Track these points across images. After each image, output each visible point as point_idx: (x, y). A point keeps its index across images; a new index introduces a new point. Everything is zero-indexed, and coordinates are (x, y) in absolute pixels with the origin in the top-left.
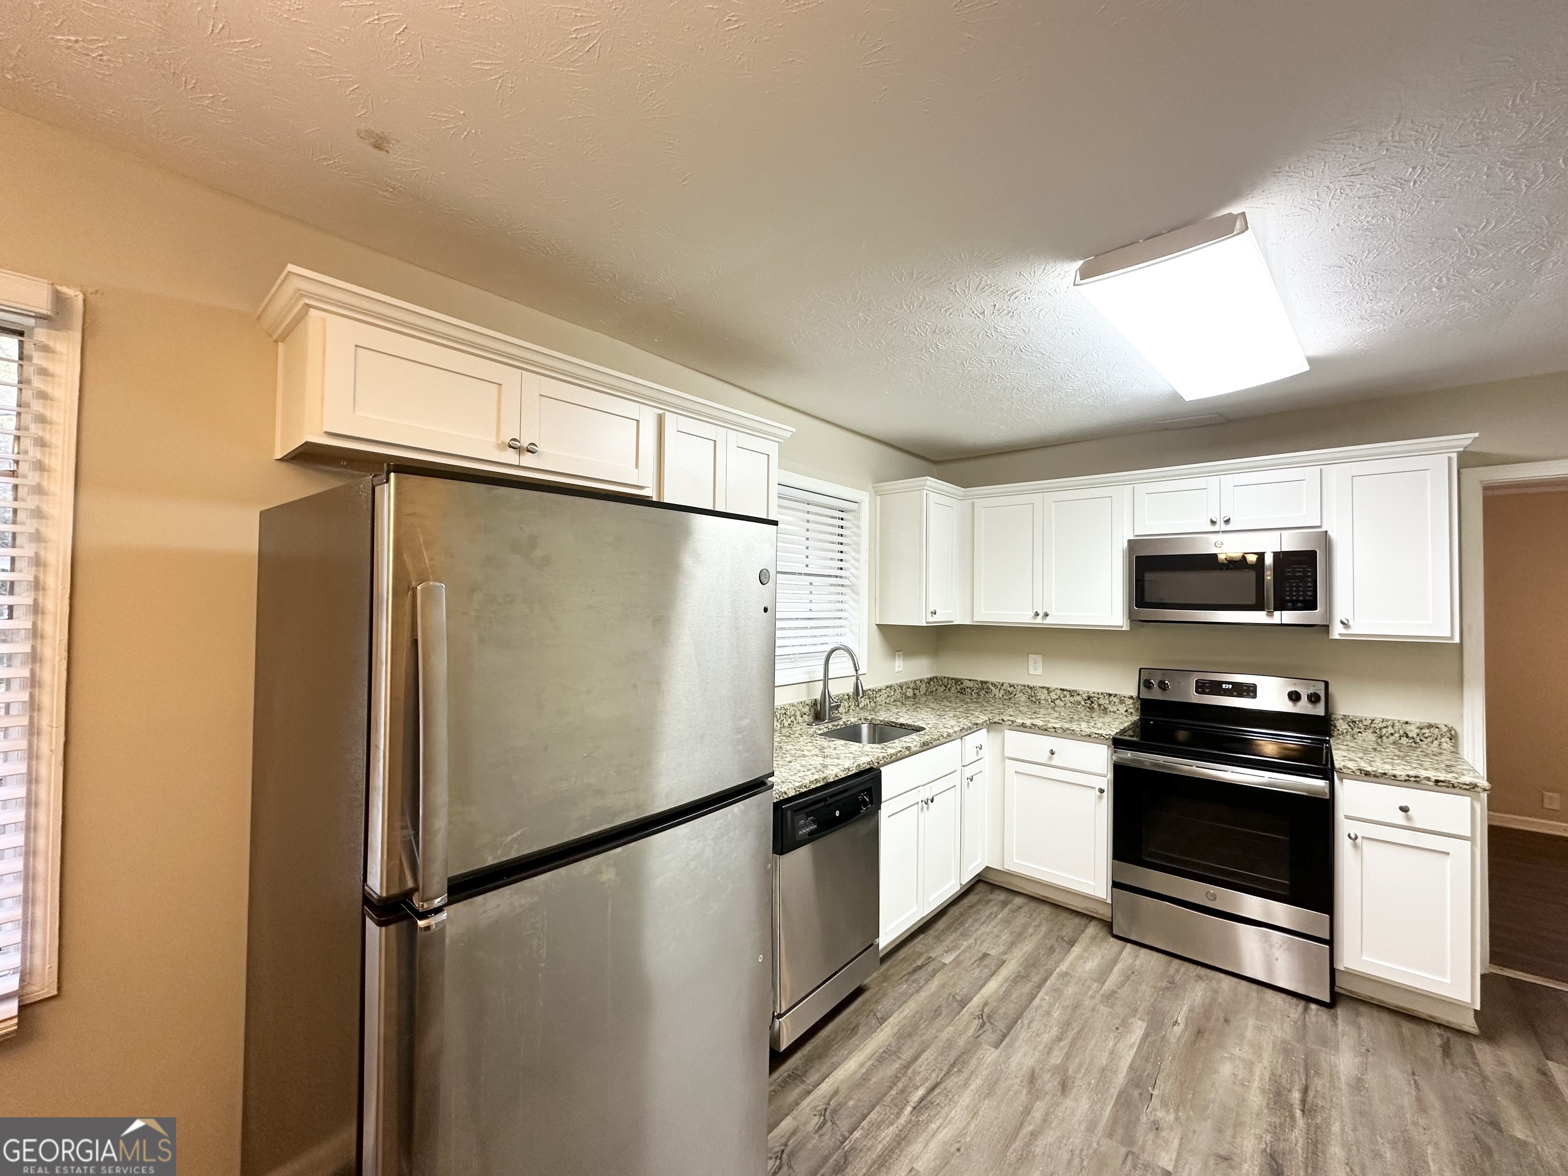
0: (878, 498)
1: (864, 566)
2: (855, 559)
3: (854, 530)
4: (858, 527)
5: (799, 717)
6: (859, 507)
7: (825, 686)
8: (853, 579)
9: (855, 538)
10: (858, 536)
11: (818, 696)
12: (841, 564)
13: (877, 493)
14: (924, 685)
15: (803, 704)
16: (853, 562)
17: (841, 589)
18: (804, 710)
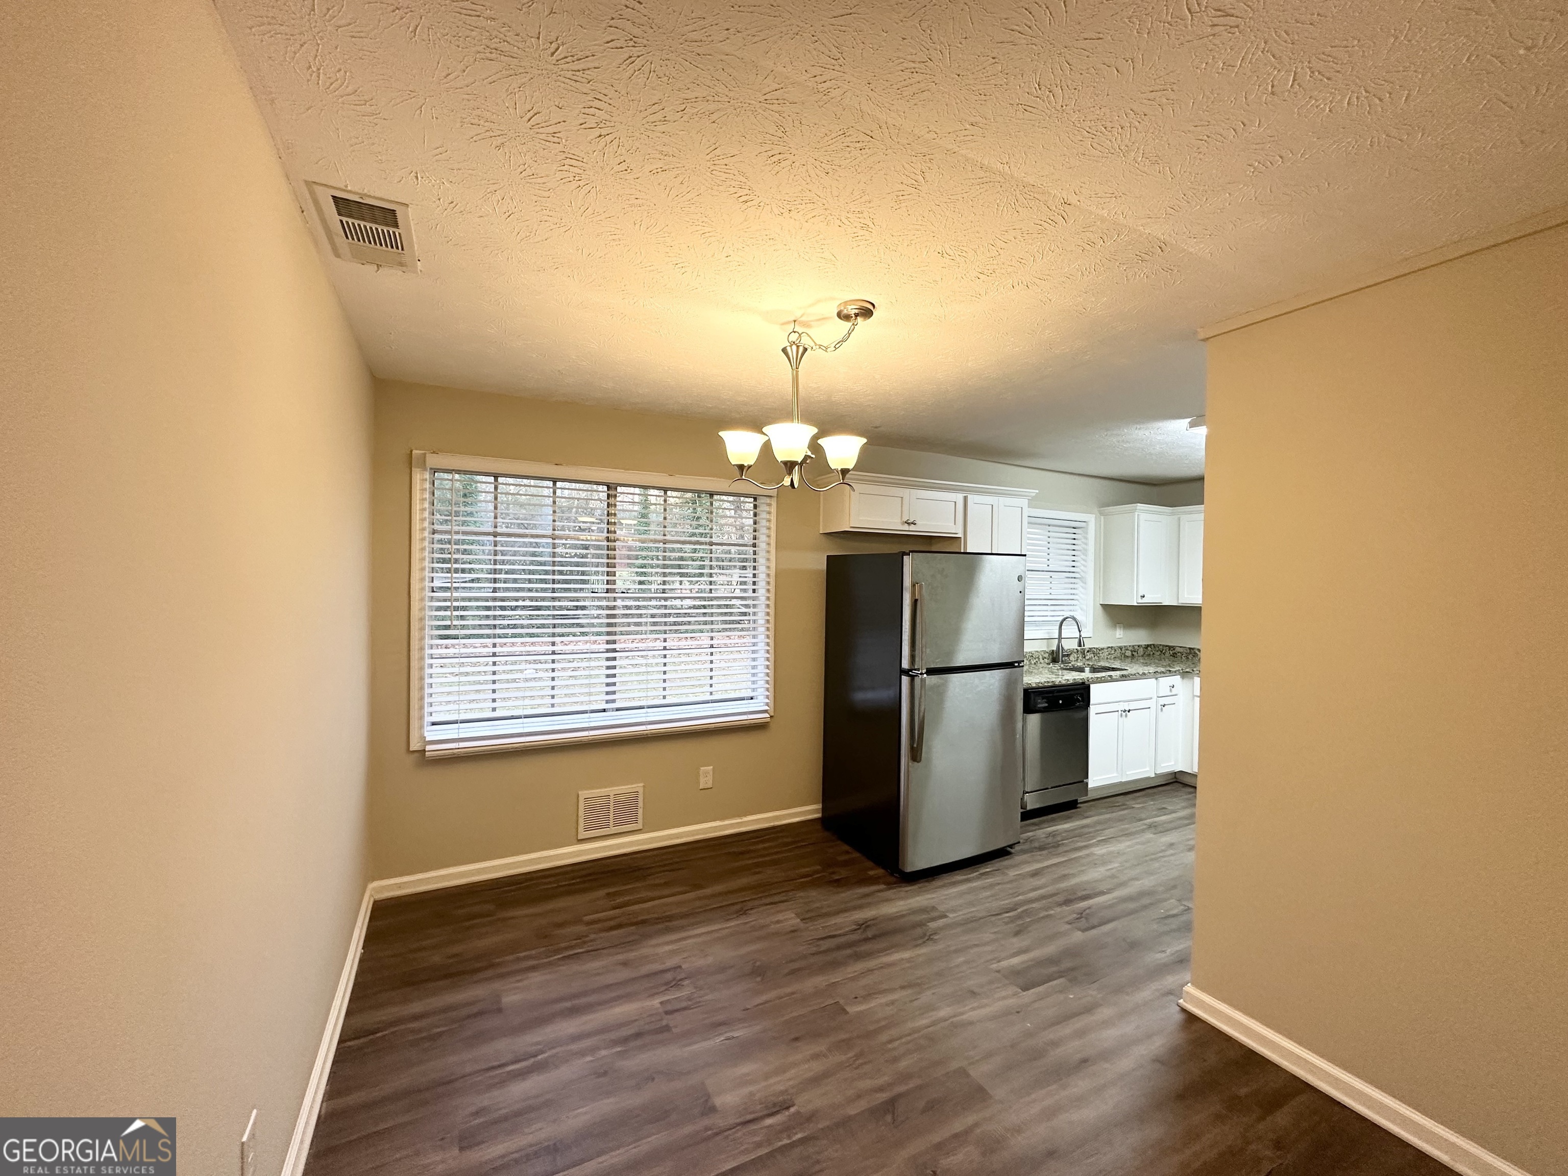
0: (1102, 517)
1: (1091, 565)
2: (1084, 560)
3: (1083, 540)
4: (1086, 538)
5: (1041, 660)
6: (1087, 525)
7: (1059, 642)
8: (1082, 574)
9: (1084, 546)
10: (1086, 544)
11: (1055, 649)
12: (1074, 564)
13: (1101, 514)
14: (1142, 649)
15: (1045, 652)
16: (1082, 562)
17: (1073, 581)
18: (1045, 656)
